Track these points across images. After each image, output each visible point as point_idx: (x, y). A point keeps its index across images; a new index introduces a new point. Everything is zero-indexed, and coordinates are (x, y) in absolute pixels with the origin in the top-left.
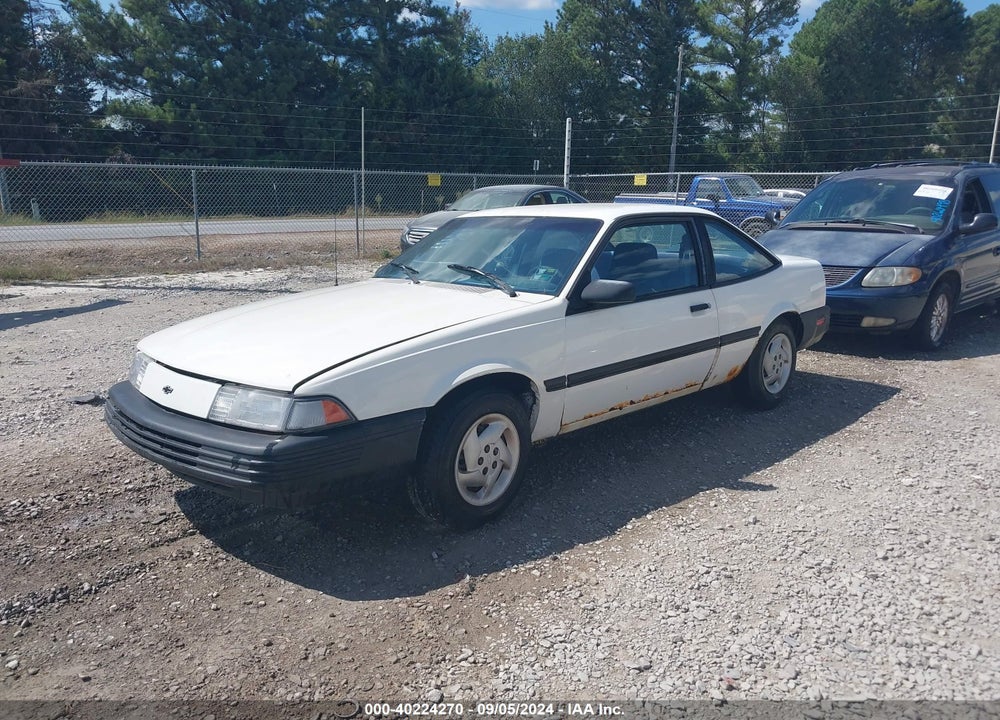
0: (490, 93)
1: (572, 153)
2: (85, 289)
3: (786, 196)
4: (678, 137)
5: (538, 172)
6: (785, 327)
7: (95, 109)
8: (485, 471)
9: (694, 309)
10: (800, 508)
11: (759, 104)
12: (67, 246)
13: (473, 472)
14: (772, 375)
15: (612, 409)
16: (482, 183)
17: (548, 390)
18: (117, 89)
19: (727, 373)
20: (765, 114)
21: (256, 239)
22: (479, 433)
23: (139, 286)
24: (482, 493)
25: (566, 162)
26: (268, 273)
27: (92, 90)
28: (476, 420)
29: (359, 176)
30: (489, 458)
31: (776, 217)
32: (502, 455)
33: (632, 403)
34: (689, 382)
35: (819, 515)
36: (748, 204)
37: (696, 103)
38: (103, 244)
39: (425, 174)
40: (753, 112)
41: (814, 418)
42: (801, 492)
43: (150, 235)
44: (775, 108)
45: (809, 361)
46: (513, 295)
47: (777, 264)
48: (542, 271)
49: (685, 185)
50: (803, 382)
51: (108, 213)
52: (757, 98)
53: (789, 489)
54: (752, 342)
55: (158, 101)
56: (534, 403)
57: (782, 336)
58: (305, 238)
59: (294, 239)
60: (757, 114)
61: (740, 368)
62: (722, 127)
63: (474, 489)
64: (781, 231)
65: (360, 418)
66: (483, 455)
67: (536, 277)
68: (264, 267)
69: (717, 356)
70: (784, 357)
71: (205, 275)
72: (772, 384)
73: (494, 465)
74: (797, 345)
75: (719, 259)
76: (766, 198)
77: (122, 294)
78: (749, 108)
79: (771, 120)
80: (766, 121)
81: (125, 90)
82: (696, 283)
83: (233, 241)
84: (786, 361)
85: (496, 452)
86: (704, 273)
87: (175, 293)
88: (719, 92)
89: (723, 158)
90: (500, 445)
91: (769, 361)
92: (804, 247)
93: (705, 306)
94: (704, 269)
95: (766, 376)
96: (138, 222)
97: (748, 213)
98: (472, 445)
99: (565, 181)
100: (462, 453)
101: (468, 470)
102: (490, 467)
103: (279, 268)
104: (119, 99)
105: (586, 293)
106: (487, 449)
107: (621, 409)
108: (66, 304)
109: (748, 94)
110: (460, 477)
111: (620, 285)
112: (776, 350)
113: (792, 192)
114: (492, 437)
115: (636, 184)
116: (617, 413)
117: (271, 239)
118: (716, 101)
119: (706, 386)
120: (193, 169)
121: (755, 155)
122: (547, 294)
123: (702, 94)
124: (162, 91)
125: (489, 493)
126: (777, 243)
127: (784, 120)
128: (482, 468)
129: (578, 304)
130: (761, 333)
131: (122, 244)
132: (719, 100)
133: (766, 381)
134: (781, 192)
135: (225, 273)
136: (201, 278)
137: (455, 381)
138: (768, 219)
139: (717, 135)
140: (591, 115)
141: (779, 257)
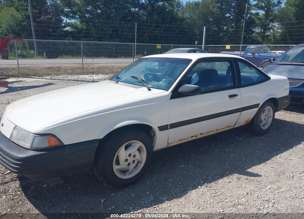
0: (183, 20)
1: (206, 38)
2: (44, 80)
3: (279, 53)
4: (244, 34)
5: (196, 44)
6: (271, 103)
7: (63, 25)
8: (129, 164)
9: (230, 96)
10: (269, 187)
11: (273, 23)
12: (48, 66)
13: (123, 165)
14: (264, 123)
15: (192, 137)
16: (174, 47)
17: (160, 130)
18: (70, 19)
19: (245, 122)
20: (274, 26)
21: (105, 65)
22: (126, 148)
23: (61, 79)
24: (128, 173)
25: (204, 41)
26: (103, 75)
27: (63, 19)
28: (125, 143)
29: (134, 45)
30: (131, 159)
31: (273, 60)
32: (138, 157)
33: (201, 134)
34: (227, 126)
35: (277, 192)
36: (265, 56)
37: (251, 23)
38: (59, 65)
39: (156, 44)
40: (270, 26)
41: (280, 141)
42: (270, 178)
43: (74, 63)
44: (278, 25)
45: (282, 115)
46: (150, 90)
47: (269, 78)
48: (164, 80)
49: (244, 49)
50: (278, 124)
51: (64, 56)
52: (272, 21)
53: (265, 176)
54: (256, 110)
55: (82, 22)
56: (155, 135)
57: (269, 107)
58: (120, 65)
59: (117, 65)
60: (272, 27)
61: (250, 120)
62: (259, 31)
63: (124, 172)
64: (274, 65)
65: (65, 144)
66: (128, 158)
67: (161, 82)
68: (102, 73)
69: (240, 115)
70: (270, 115)
71: (83, 76)
72: (264, 125)
73: (134, 162)
74: (275, 110)
75: (243, 75)
76: (272, 54)
77: (54, 81)
78: (269, 25)
79: (277, 28)
80: (275, 29)
81: (72, 19)
82: (233, 86)
83: (98, 65)
84: (270, 117)
85: (134, 156)
86: (236, 82)
87: (71, 81)
88: (259, 19)
89: (259, 41)
90: (137, 153)
91: (263, 116)
92: (282, 71)
93: (235, 95)
94: (236, 80)
95: (261, 122)
96: (73, 59)
97: (265, 59)
98: (122, 153)
99: (203, 47)
100: (118, 157)
101: (120, 164)
102: (131, 163)
103: (107, 74)
104: (70, 22)
105: (181, 90)
106: (130, 155)
107: (196, 136)
108: (36, 84)
109: (269, 20)
110: (115, 167)
111: (195, 87)
112: (266, 113)
113: (280, 52)
114: (133, 150)
115: (226, 48)
116: (194, 138)
117: (110, 65)
118: (258, 22)
119: (236, 126)
120: (82, 42)
121: (271, 39)
122: (164, 90)
123: (253, 20)
124: (83, 19)
125: (131, 173)
126: (270, 70)
127: (281, 29)
128: (127, 163)
129: (176, 94)
130: (260, 106)
131: (65, 65)
132: (259, 22)
133: (261, 124)
134: (278, 52)
135: (90, 75)
136: (82, 77)
137: (115, 127)
138: (270, 61)
139: (258, 33)
140: (216, 27)
141: (270, 75)
